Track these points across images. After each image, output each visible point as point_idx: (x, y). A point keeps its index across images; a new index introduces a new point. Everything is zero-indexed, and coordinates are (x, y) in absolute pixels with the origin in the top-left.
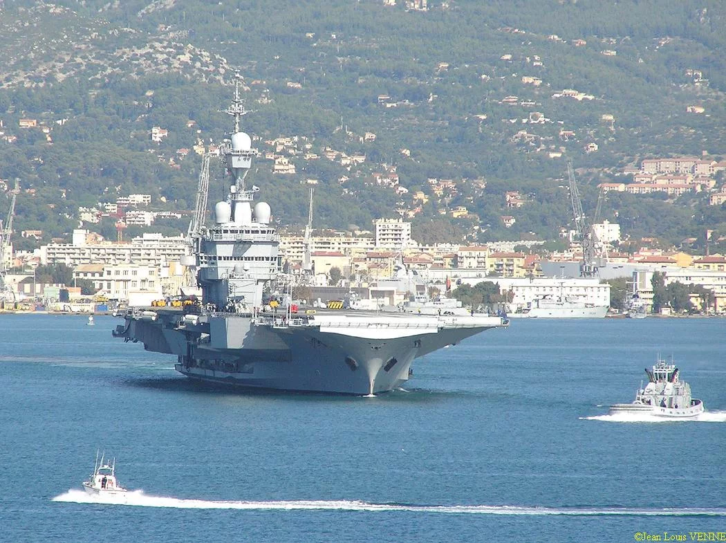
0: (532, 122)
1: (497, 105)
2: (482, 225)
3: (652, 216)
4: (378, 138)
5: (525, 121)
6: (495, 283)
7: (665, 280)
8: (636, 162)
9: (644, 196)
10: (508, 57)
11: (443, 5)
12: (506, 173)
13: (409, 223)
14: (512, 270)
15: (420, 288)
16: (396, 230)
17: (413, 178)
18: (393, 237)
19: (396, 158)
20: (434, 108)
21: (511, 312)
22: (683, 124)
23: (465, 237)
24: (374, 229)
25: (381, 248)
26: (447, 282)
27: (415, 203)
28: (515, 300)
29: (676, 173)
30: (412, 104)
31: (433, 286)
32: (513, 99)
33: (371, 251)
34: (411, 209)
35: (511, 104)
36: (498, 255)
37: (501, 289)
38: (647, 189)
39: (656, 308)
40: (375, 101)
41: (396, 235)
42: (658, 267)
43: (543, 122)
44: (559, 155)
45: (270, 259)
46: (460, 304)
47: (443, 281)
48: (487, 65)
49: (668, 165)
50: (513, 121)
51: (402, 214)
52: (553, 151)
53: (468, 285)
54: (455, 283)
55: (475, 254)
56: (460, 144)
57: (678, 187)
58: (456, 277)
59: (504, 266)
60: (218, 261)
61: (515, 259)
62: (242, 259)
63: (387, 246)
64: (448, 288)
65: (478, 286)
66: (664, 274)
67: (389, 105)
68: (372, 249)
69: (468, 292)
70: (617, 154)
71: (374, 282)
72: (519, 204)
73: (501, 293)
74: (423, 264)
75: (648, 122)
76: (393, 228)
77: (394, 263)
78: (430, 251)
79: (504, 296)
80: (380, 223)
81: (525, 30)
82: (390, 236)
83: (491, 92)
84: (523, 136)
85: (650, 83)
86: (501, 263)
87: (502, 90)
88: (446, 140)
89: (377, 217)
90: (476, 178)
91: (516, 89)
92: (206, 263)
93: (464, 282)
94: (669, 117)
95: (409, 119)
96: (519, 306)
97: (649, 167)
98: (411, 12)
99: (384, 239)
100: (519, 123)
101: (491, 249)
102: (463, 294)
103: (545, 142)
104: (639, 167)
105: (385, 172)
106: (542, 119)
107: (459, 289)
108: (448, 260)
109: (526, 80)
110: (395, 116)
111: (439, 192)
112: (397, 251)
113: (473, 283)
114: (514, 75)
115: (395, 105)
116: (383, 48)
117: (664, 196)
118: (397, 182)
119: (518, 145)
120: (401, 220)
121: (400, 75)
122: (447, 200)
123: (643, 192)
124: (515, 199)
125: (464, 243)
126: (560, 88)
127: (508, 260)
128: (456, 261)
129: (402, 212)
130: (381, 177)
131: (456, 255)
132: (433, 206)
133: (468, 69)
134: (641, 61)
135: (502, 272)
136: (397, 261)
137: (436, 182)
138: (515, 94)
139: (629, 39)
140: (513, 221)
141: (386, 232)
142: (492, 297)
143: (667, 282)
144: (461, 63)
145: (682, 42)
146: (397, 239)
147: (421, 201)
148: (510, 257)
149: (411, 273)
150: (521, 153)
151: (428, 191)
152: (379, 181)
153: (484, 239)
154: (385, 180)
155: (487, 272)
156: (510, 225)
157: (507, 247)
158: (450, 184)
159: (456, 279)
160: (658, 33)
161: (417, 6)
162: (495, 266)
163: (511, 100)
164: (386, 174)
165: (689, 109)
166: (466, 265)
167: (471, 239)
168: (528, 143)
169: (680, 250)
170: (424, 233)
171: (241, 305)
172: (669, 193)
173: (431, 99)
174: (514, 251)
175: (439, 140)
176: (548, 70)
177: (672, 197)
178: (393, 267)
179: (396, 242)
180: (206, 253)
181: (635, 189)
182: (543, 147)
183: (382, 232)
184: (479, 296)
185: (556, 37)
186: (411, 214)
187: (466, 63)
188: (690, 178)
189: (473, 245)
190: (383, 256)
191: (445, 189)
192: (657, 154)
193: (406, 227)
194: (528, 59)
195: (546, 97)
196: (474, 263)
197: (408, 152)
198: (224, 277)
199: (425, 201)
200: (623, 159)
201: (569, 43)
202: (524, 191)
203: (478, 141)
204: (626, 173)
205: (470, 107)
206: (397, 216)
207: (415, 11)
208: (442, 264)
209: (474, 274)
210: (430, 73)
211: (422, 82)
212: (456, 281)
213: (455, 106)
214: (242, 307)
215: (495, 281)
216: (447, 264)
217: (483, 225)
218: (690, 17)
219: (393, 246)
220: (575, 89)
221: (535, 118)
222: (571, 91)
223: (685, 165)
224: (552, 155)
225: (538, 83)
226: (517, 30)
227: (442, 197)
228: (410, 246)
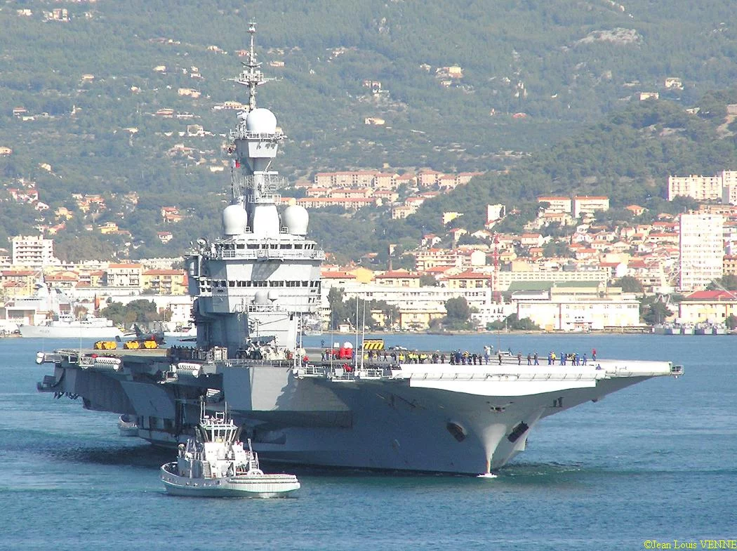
0: (190, 135)
1: (150, 117)
2: (134, 241)
3: (328, 230)
4: (14, 153)
5: (182, 134)
6: (150, 301)
7: (344, 296)
8: (308, 175)
9: (318, 211)
10: (161, 68)
11: (87, 15)
12: (160, 187)
13: (51, 241)
14: (170, 288)
15: (65, 307)
16: (36, 247)
17: (54, 193)
18: (33, 254)
19: (34, 174)
20: (77, 121)
21: (169, 331)
22: (361, 137)
23: (115, 254)
24: (10, 246)
25: (18, 266)
26: (95, 300)
27: (57, 219)
28: (174, 318)
29: (354, 187)
30: (52, 117)
31: (79, 305)
32: (168, 111)
33: (7, 269)
34: (52, 226)
35: (166, 116)
36: (152, 272)
37: (158, 307)
38: (321, 203)
39: (334, 324)
40: (10, 114)
41: (36, 252)
42: (335, 283)
43: (202, 135)
44: (221, 169)
45: (309, 284)
46: (110, 323)
47: (91, 300)
48: (137, 77)
49: (345, 178)
50: (168, 134)
51: (42, 231)
52: (215, 165)
53: (120, 304)
54: (104, 301)
55: (125, 271)
56: (108, 158)
57: (354, 201)
58: (105, 295)
59: (161, 284)
60: (229, 287)
61: (173, 277)
62: (266, 286)
63: (26, 264)
64: (97, 307)
65: (132, 305)
66: (342, 290)
67: (25, 119)
68: (9, 267)
69: (119, 311)
70: (287, 168)
71: (11, 301)
72: (176, 220)
73: (158, 311)
74: (67, 281)
75: (322, 135)
76: (33, 245)
77: (34, 281)
78: (75, 269)
79: (162, 314)
80: (17, 240)
81: (180, 40)
82: (29, 254)
83: (142, 104)
84: (179, 150)
85: (323, 94)
86: (157, 280)
87: (155, 102)
88: (93, 154)
89: (14, 234)
90: (127, 193)
91: (172, 100)
92: (209, 290)
93: (116, 300)
94: (346, 129)
95: (49, 132)
96: (178, 324)
97: (323, 181)
98: (49, 22)
99: (22, 257)
100: (175, 136)
101: (145, 266)
102: (114, 312)
103: (205, 156)
104: (312, 180)
105: (21, 188)
106: (201, 132)
107: (110, 307)
108: (96, 278)
109: (182, 92)
110: (34, 130)
111: (85, 208)
112: (37, 269)
113: (125, 301)
114: (168, 87)
115: (32, 118)
116: (18, 60)
117: (340, 210)
118: (36, 198)
119: (174, 158)
120: (41, 237)
121: (37, 87)
122: (94, 216)
123: (317, 207)
124: (173, 215)
125: (114, 260)
126: (222, 100)
127: (165, 278)
128: (105, 279)
129: (41, 228)
130: (17, 193)
131: (106, 273)
132: (78, 223)
133: (116, 81)
134: (312, 72)
135: (158, 289)
136: (37, 280)
137: (81, 197)
138: (169, 106)
139: (298, 49)
140: (170, 237)
141: (24, 249)
142: (148, 315)
143: (345, 299)
144: (108, 75)
145: (358, 52)
146: (37, 256)
147: (63, 217)
148: (167, 274)
149: (54, 292)
150: (178, 167)
151: (72, 207)
152: (15, 197)
153: (137, 256)
154: (22, 196)
155: (141, 290)
156: (166, 241)
157: (164, 264)
158: (97, 199)
159: (106, 298)
160: (332, 43)
161: (56, 16)
162: (150, 284)
163: (165, 112)
164: (23, 190)
165: (367, 121)
166: (117, 281)
167: (121, 256)
168: (186, 157)
169: (360, 266)
170: (67, 249)
171: (270, 349)
172: (346, 207)
173: (74, 112)
174: (171, 268)
175: (84, 154)
176: (207, 81)
177: (350, 211)
178: (33, 286)
179: (36, 259)
180: (210, 276)
181: (307, 203)
182: (203, 160)
183: (20, 250)
184: (134, 314)
185: (215, 48)
186: (53, 231)
187: (115, 75)
188: (369, 192)
189: (124, 262)
190: (22, 275)
191: (92, 205)
192: (331, 167)
193: (48, 244)
194: (185, 70)
195: (207, 109)
196: (126, 281)
197: (48, 167)
198: (239, 309)
199: (69, 217)
200: (293, 172)
201: (231, 54)
202: (182, 206)
203: (128, 155)
204: (297, 187)
205: (119, 120)
206: (37, 233)
207: (54, 21)
208: (89, 282)
209: (127, 293)
210: (72, 85)
211: (63, 95)
212: (106, 300)
213: (101, 119)
214: (271, 351)
215: (150, 299)
216: (95, 282)
217: (136, 241)
218: (367, 27)
219: (34, 264)
220: (238, 100)
221: (194, 131)
222: (234, 104)
223: (364, 178)
224: (213, 169)
225: (196, 95)
226: (171, 41)
227: (89, 213)
228: (52, 264)
